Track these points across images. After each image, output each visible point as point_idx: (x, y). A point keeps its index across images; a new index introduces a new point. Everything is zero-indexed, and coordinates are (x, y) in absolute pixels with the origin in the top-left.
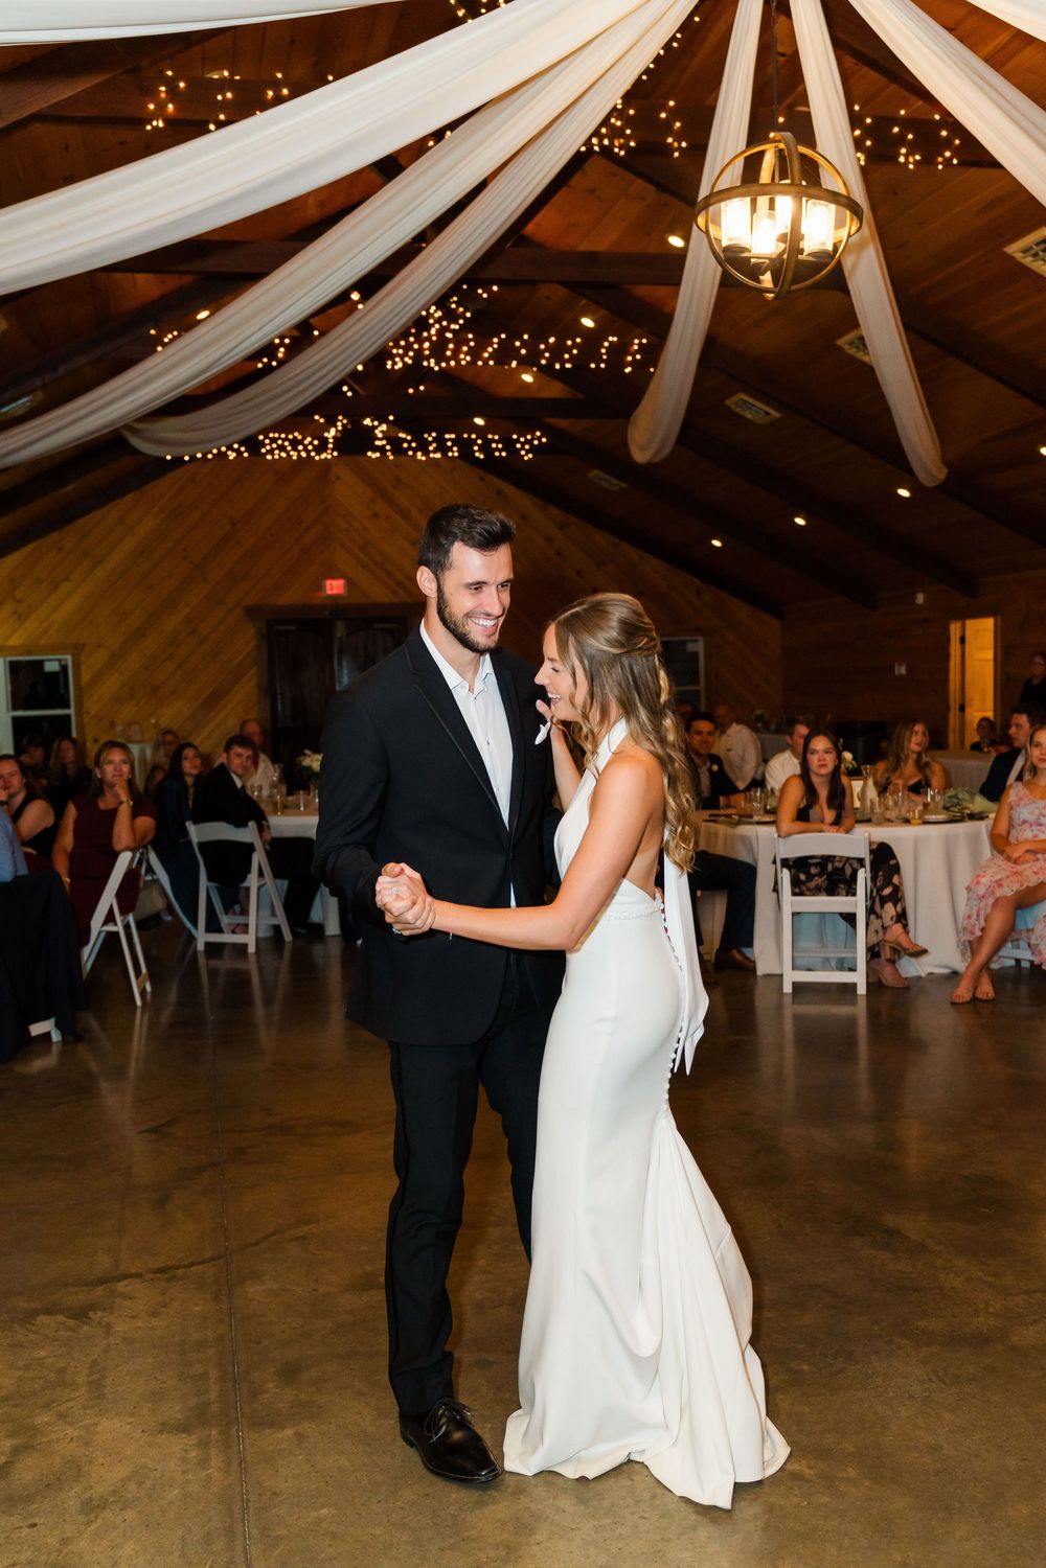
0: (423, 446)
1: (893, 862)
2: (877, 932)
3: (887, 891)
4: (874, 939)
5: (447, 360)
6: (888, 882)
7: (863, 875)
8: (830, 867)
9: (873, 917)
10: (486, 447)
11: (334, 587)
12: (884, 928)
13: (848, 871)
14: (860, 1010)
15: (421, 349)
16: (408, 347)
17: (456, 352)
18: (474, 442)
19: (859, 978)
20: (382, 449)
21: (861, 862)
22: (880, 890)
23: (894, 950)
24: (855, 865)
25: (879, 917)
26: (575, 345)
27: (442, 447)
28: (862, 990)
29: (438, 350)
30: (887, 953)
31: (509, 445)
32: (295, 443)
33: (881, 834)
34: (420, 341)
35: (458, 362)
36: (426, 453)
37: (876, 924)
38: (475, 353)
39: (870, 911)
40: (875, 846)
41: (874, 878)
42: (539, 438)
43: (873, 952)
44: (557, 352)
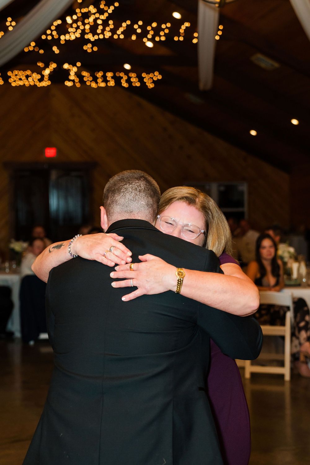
0: (95, 79)
1: (306, 309)
2: (296, 346)
3: (302, 324)
4: (295, 350)
5: (98, 34)
6: (303, 319)
7: (289, 315)
8: (272, 310)
9: (294, 338)
10: (128, 81)
11: (50, 153)
12: (300, 344)
13: (282, 312)
14: (287, 389)
15: (85, 29)
16: (78, 28)
17: (103, 31)
18: (122, 78)
19: (286, 371)
20: (73, 81)
21: (288, 308)
22: (298, 323)
23: (306, 357)
24: (286, 309)
25: (298, 338)
26: (167, 28)
27: (105, 80)
28: (287, 378)
29: (93, 30)
30: (302, 358)
31: (141, 79)
32: (27, 77)
33: (299, 293)
34: (84, 24)
35: (104, 35)
36: (97, 83)
37: (296, 342)
38: (113, 31)
39: (293, 335)
40: (296, 300)
41: (295, 316)
42: (157, 76)
43: (295, 357)
44: (157, 31)
